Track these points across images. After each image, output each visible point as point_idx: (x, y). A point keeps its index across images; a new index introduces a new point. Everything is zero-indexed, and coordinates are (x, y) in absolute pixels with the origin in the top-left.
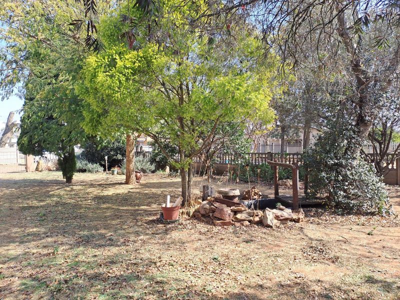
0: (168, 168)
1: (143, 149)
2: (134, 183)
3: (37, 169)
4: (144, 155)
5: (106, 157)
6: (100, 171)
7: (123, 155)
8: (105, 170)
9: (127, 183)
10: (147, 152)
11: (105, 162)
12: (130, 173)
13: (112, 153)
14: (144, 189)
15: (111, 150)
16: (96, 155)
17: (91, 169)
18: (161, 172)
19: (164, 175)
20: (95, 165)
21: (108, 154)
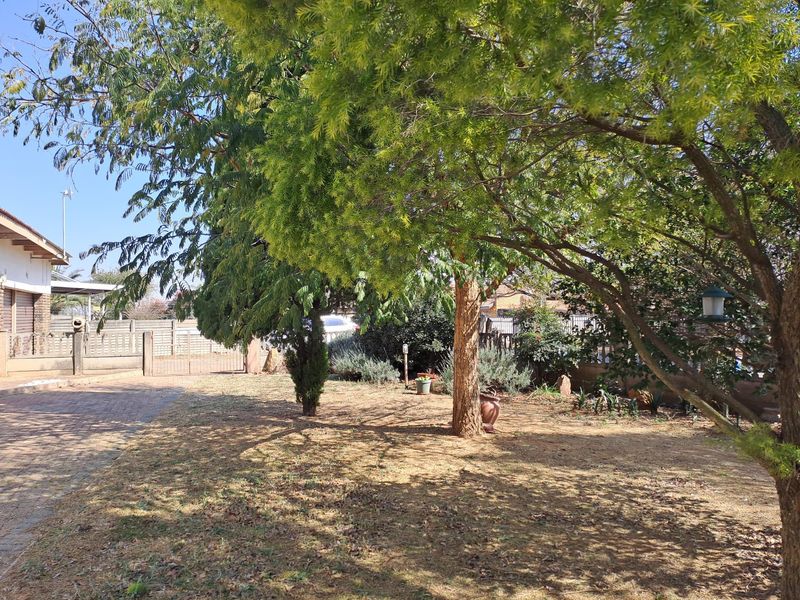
0: (566, 382)
1: (494, 326)
2: (477, 433)
3: (266, 369)
4: (498, 343)
5: (405, 347)
6: (392, 378)
7: (447, 341)
8: (402, 378)
9: (456, 430)
10: (505, 335)
11: (403, 358)
12: (464, 401)
13: (420, 336)
14: (514, 465)
15: (418, 329)
16: (384, 340)
17: (371, 373)
18: (548, 393)
19: (558, 401)
20: (381, 364)
21: (410, 337)
